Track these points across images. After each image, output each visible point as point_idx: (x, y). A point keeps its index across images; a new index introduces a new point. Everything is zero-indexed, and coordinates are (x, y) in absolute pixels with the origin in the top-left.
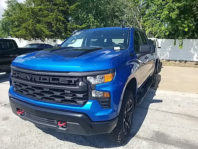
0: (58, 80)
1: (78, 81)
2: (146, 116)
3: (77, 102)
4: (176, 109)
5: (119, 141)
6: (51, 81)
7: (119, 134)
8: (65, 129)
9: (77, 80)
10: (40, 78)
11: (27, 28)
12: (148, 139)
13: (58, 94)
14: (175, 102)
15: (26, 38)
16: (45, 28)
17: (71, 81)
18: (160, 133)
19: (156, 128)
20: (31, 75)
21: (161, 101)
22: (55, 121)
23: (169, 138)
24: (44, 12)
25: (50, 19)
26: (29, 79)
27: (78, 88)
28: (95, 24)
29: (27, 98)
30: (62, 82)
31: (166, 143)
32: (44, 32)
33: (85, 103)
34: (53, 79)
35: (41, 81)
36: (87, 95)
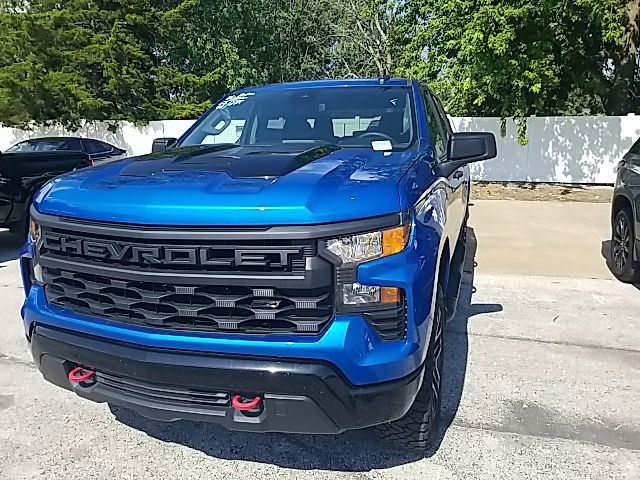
0: (231, 253)
1: (301, 256)
2: (469, 357)
3: (296, 326)
4: (548, 329)
5: (422, 444)
6: (204, 261)
7: (425, 420)
8: (256, 420)
9: (297, 251)
10: (162, 251)
11: (14, 84)
12: (495, 428)
13: (230, 302)
14: (539, 306)
15: (11, 119)
16: (80, 84)
17: (277, 257)
18: (525, 406)
19: (509, 390)
20: (124, 243)
21: (499, 308)
22: (218, 395)
23: (555, 418)
24: (73, 30)
25: (94, 53)
26: (117, 256)
27: (302, 278)
28: (242, 71)
29: (104, 323)
30: (243, 260)
31: (552, 436)
32: (77, 100)
33: (323, 328)
34: (212, 254)
35: (168, 260)
36: (329, 301)
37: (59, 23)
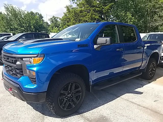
6: (7, 60)
18: (105, 118)
25: (87, 18)
30: (10, 60)
37: (81, 12)
